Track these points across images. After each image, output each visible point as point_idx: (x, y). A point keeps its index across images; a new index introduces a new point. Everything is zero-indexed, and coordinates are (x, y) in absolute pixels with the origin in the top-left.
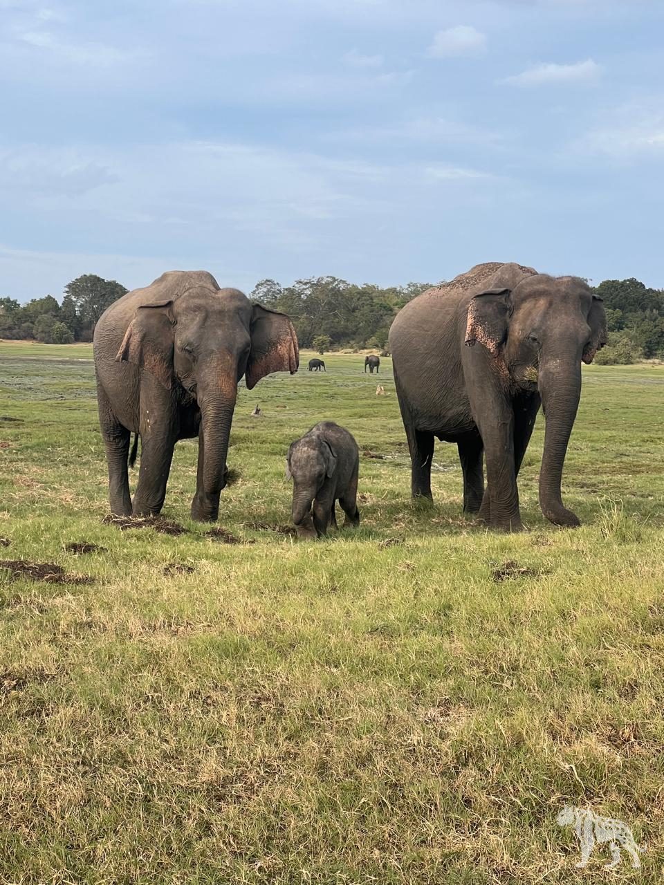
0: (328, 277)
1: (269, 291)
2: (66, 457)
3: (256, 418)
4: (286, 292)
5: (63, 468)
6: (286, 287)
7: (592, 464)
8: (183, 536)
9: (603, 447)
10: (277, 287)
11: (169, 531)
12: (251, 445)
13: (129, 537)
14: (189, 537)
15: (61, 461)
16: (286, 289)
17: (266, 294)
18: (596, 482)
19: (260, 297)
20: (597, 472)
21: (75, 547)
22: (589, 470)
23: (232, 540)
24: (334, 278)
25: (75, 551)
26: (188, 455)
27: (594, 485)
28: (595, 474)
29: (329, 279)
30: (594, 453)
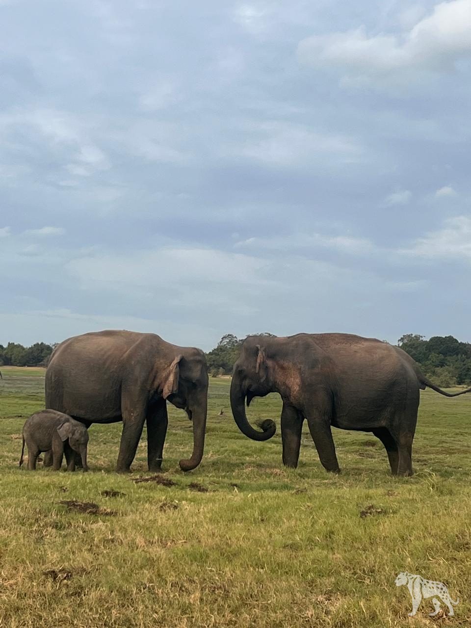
0: (266, 333)
1: (230, 341)
2: (105, 439)
3: (221, 417)
4: (241, 342)
5: (102, 445)
6: (241, 339)
7: (424, 447)
8: (173, 487)
9: (431, 437)
10: (235, 339)
11: (164, 484)
12: (217, 433)
13: (140, 487)
14: (177, 488)
15: (102, 441)
16: (241, 340)
17: (228, 343)
18: (427, 459)
19: (225, 345)
20: (427, 453)
21: (107, 493)
22: (422, 451)
23: (202, 490)
24: (269, 334)
25: (107, 496)
26: (179, 439)
27: (426, 461)
28: (426, 454)
30: (425, 440)
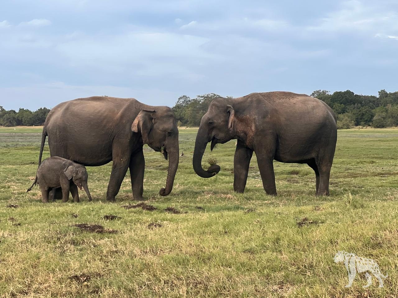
0: (212, 94)
1: (185, 100)
2: (98, 177)
3: (182, 158)
4: (193, 101)
5: (97, 182)
6: (192, 99)
7: (335, 174)
8: (155, 211)
9: (339, 166)
10: (189, 99)
11: (148, 209)
12: (181, 170)
13: (130, 212)
14: (157, 212)
15: (96, 179)
16: (193, 100)
17: (183, 102)
18: (337, 182)
19: (181, 104)
20: (337, 177)
21: (107, 217)
22: (333, 176)
23: (176, 212)
24: (214, 94)
25: (107, 219)
26: (153, 175)
27: (336, 183)
28: (336, 178)
29: (212, 95)
30: (335, 169)
